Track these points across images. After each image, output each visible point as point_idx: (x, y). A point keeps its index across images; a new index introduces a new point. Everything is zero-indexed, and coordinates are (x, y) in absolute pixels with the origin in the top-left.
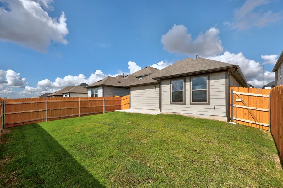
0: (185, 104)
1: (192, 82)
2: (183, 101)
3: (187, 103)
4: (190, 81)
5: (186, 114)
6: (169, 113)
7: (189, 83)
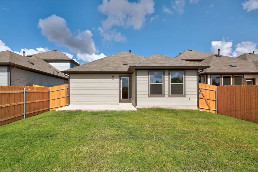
0: (164, 96)
1: (170, 76)
2: (162, 94)
3: (166, 96)
4: (169, 75)
5: (165, 107)
6: (147, 107)
7: (168, 76)
